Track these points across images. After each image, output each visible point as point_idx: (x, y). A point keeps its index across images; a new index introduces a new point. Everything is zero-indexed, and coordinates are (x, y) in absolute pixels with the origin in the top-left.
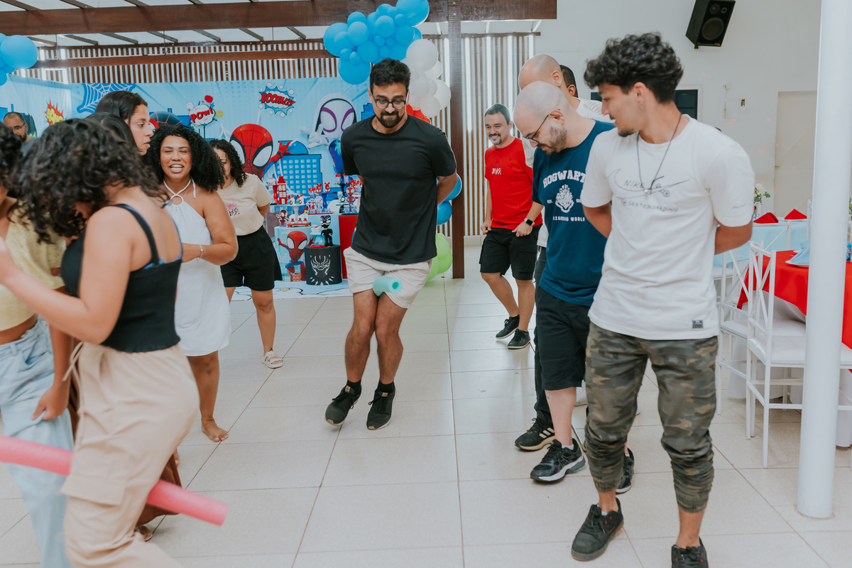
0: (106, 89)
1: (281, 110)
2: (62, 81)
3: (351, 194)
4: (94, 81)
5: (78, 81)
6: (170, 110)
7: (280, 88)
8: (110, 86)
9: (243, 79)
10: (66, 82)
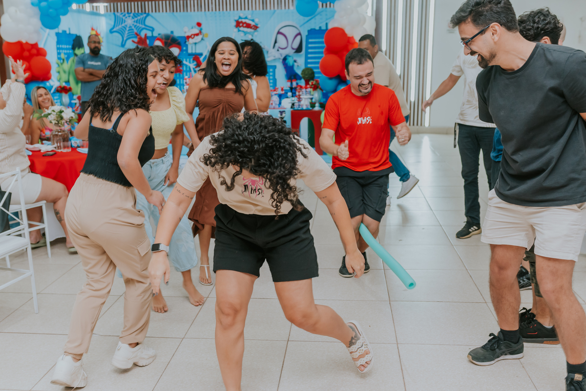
1: (249, 33)
2: (100, 11)
3: (299, 95)
4: (121, 11)
5: (111, 11)
6: (172, 32)
7: (249, 17)
8: (132, 15)
9: (223, 10)
10: (102, 12)
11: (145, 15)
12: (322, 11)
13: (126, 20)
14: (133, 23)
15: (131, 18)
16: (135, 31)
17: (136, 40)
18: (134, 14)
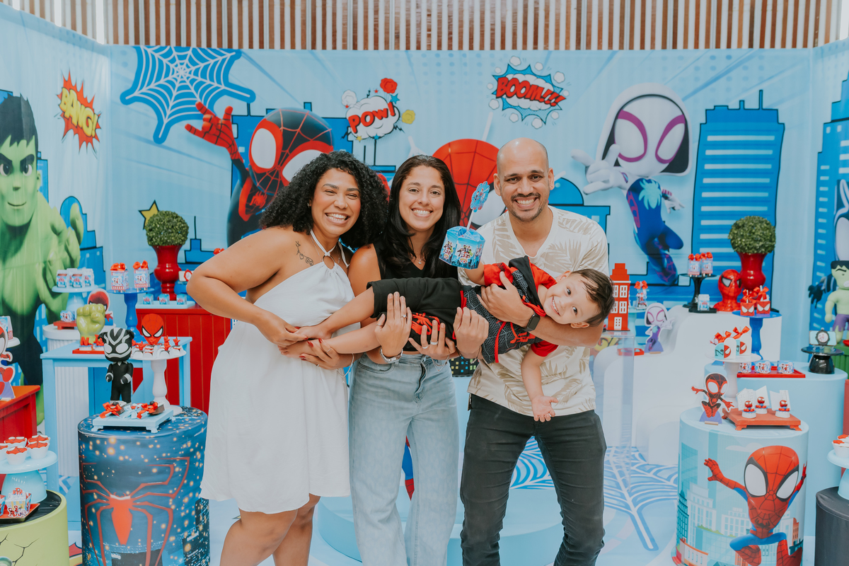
0: (181, 58)
1: (534, 113)
2: (94, 36)
4: (158, 42)
5: (127, 42)
6: (308, 105)
7: (537, 68)
8: (190, 53)
9: (461, 47)
10: (101, 39)
11: (228, 55)
12: (750, 58)
13: (172, 66)
14: (192, 76)
15: (186, 61)
16: (198, 100)
17: (198, 124)
18: (194, 51)
